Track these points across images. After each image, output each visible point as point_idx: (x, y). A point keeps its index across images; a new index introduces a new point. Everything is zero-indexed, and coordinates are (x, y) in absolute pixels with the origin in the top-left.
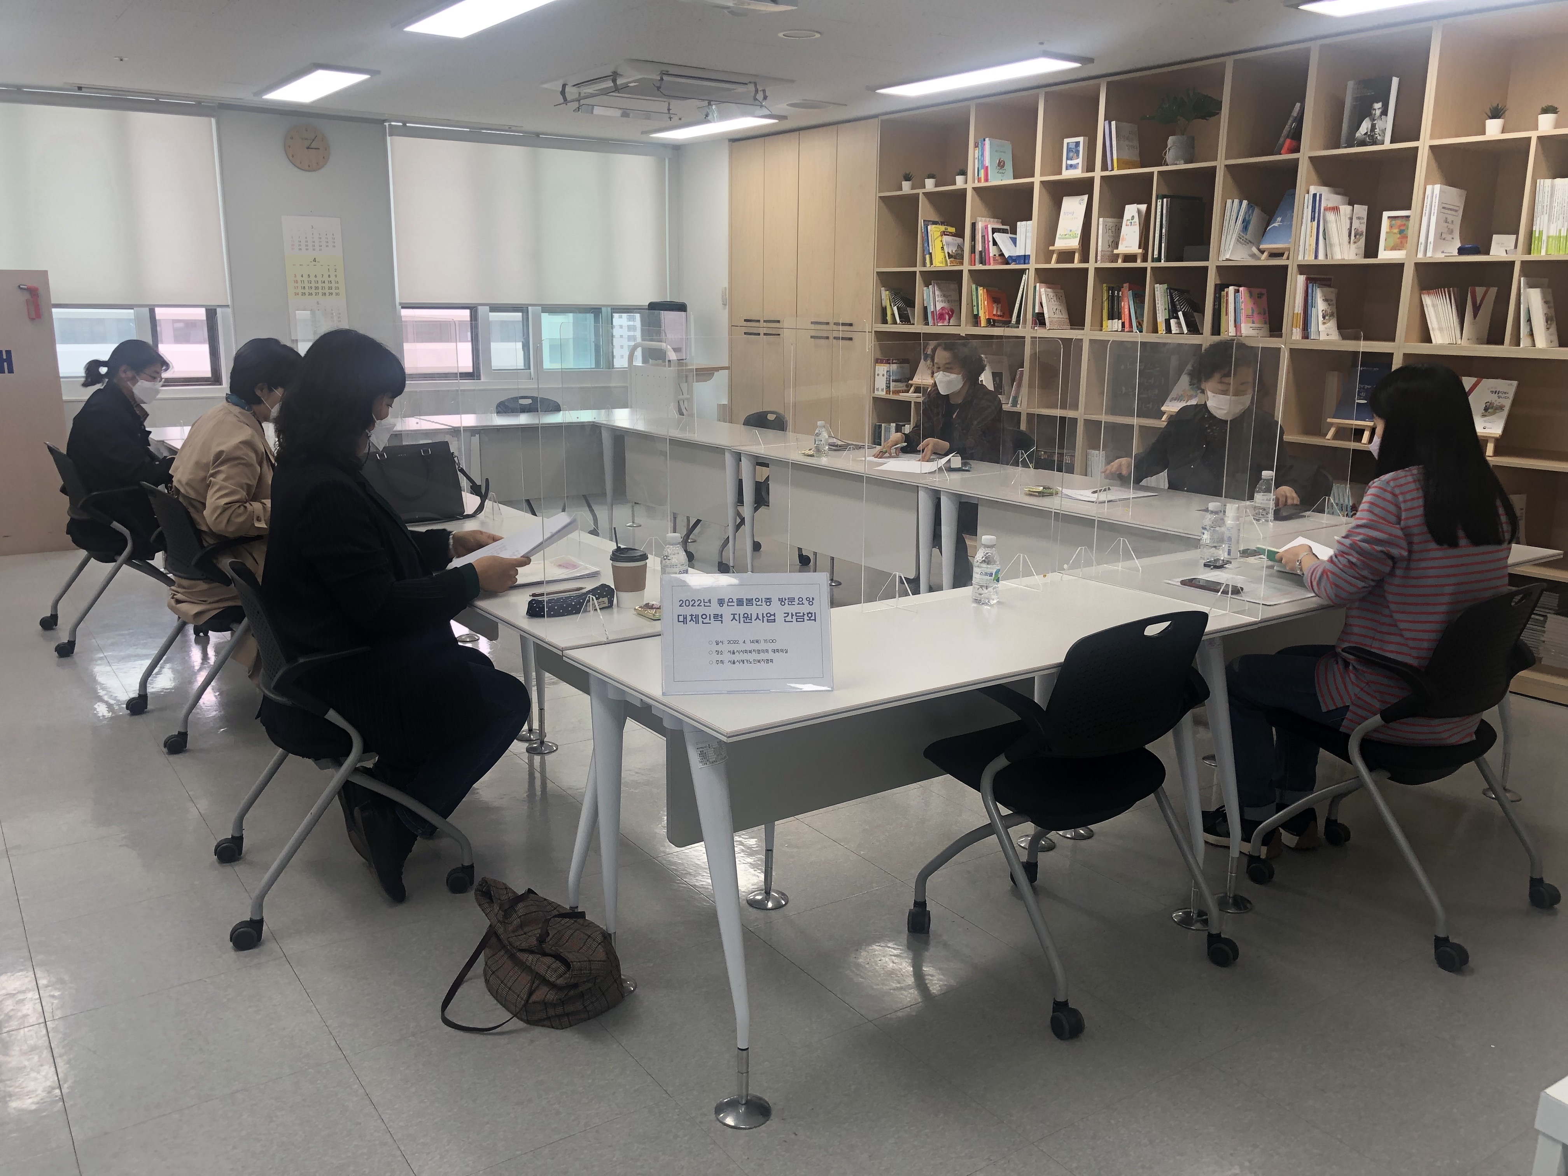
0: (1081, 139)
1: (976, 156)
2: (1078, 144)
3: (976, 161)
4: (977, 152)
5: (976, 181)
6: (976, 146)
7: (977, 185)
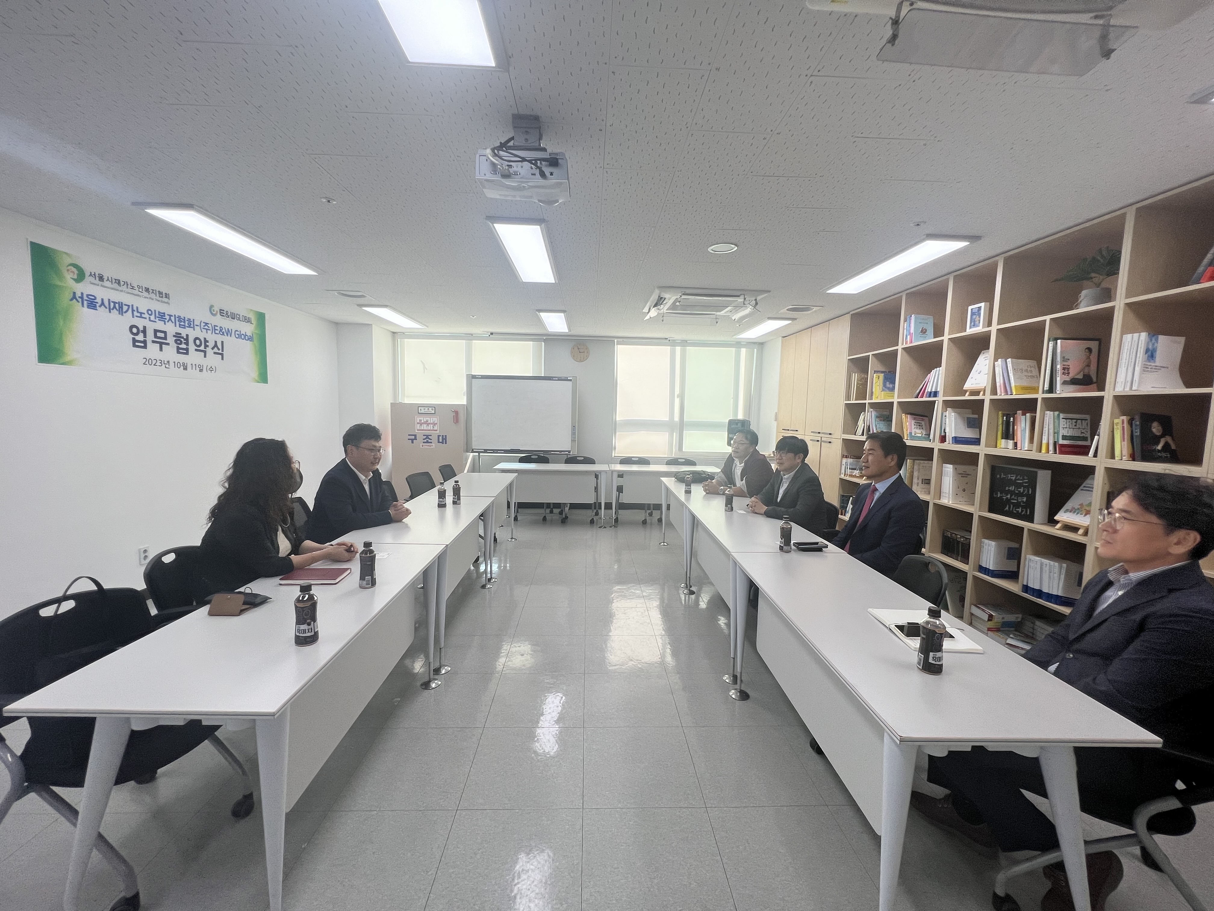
0: (982, 305)
1: (905, 328)
2: (980, 308)
3: (905, 330)
4: (906, 324)
5: (904, 344)
6: (905, 321)
7: (905, 346)
